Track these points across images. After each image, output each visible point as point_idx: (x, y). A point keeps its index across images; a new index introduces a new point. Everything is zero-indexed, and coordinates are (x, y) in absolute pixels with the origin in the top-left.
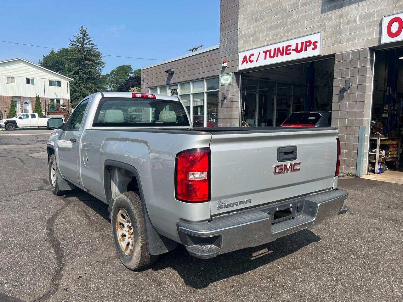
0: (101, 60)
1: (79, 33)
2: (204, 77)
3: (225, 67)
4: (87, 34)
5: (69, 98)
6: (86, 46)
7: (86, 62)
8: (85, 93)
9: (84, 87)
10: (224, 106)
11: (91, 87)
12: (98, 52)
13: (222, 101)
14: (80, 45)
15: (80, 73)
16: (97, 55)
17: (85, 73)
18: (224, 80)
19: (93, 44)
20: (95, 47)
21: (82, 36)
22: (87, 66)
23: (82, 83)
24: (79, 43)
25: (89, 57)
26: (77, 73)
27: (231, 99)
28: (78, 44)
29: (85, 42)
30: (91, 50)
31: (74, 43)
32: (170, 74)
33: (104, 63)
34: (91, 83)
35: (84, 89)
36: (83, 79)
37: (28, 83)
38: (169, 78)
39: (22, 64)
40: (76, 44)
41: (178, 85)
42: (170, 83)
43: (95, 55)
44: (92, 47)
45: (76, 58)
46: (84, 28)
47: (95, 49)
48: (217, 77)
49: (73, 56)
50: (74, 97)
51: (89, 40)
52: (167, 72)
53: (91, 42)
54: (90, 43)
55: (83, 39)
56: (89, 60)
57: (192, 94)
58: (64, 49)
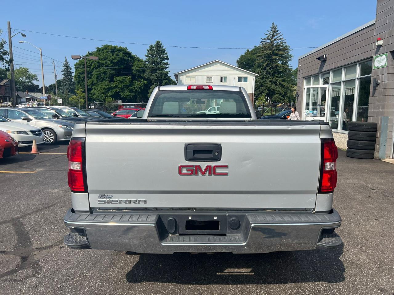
0: (289, 53)
1: (270, 30)
2: (356, 60)
3: (380, 46)
4: (277, 30)
5: (254, 92)
6: (275, 42)
7: (274, 57)
8: (270, 87)
9: (270, 81)
10: (376, 94)
11: (277, 80)
12: (286, 46)
13: (375, 88)
14: (269, 41)
15: (267, 68)
16: (286, 49)
17: (272, 68)
18: (379, 62)
19: (281, 39)
20: (284, 42)
21: (272, 32)
22: (274, 60)
23: (268, 77)
24: (269, 39)
25: (276, 52)
26: (265, 69)
27: (385, 85)
28: (268, 41)
29: (275, 38)
30: (279, 45)
31: (265, 41)
32: (323, 60)
33: (291, 56)
34: (277, 77)
35: (270, 83)
36: (270, 73)
37: (222, 81)
38: (322, 66)
39: (218, 65)
40: (266, 41)
41: (330, 73)
42: (323, 70)
43: (283, 49)
44: (281, 42)
45: (265, 54)
46: (275, 25)
47: (284, 44)
48: (371, 59)
49: (263, 52)
50: (260, 91)
51: (278, 36)
52: (319, 59)
53: (281, 37)
54: (279, 38)
55: (272, 35)
56: (277, 55)
57: (343, 82)
58: (256, 47)
